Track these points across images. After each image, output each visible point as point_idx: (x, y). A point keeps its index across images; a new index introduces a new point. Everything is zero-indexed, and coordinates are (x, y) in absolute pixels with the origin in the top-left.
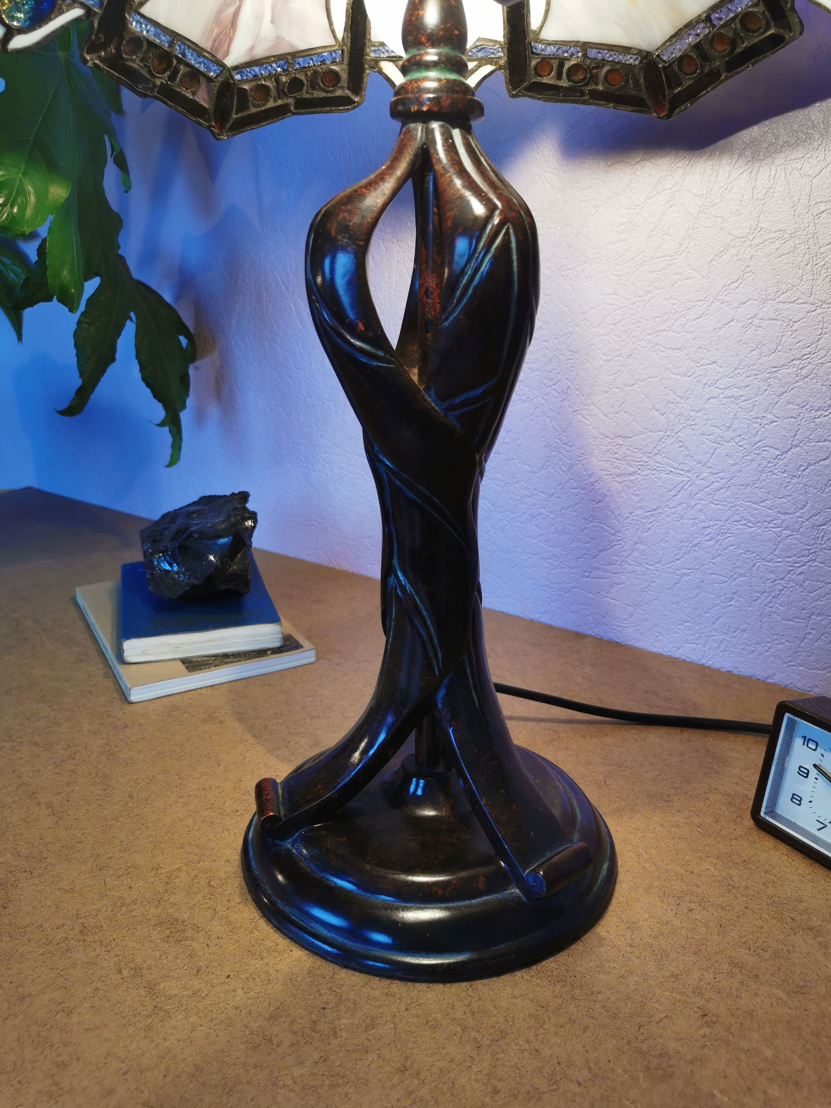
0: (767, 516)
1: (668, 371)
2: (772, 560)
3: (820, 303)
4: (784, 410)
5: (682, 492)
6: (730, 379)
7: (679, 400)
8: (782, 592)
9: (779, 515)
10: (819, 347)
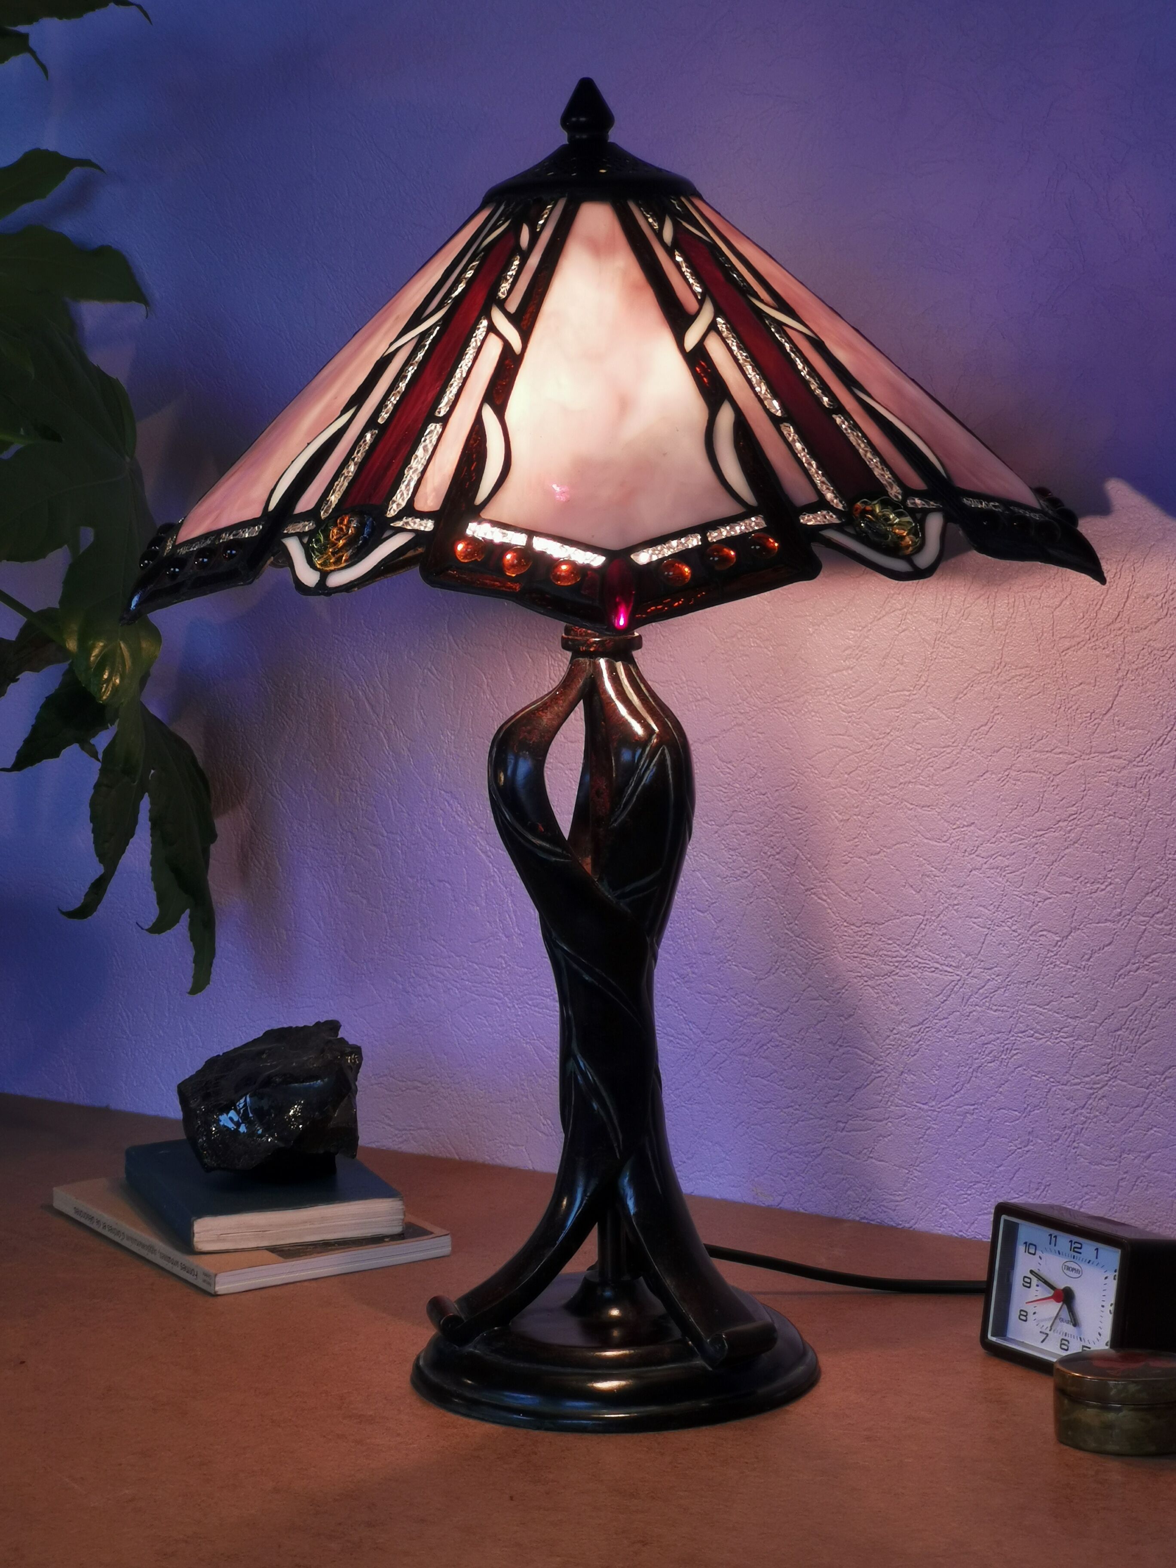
0: (1056, 1022)
1: (919, 835)
2: (1068, 1081)
3: (1079, 753)
4: (1057, 883)
5: (953, 996)
6: (992, 845)
7: (936, 872)
8: (1086, 1126)
9: (1069, 1020)
10: (1085, 805)
